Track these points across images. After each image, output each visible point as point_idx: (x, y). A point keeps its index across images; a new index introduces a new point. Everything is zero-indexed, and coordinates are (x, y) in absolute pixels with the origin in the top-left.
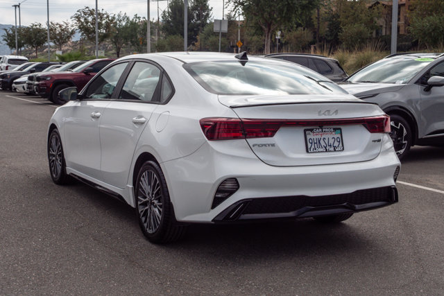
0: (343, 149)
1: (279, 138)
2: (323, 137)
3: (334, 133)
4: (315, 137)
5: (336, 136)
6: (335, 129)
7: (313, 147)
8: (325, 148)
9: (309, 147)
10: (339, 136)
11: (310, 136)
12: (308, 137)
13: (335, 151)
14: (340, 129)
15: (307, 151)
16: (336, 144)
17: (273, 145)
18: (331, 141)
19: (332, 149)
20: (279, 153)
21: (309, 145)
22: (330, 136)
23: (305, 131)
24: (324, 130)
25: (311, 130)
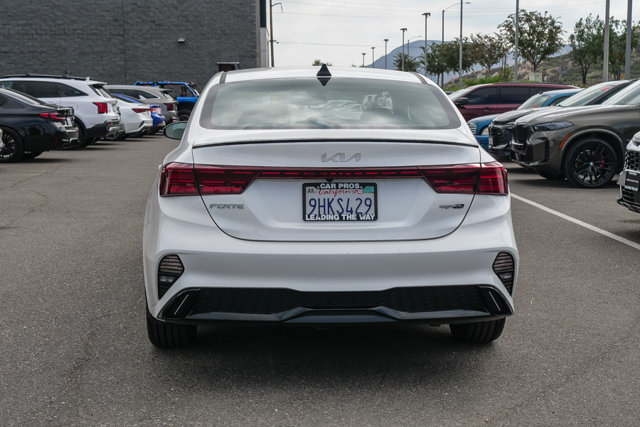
0: (376, 218)
1: (253, 197)
2: (339, 196)
3: (360, 191)
4: (322, 197)
5: (363, 197)
6: (363, 185)
7: (316, 212)
8: (340, 214)
9: (308, 212)
10: (372, 196)
11: (314, 194)
12: (309, 196)
13: (358, 219)
14: (375, 185)
15: (304, 219)
16: (363, 209)
17: (240, 207)
18: (354, 205)
19: (353, 217)
20: (251, 219)
21: (309, 209)
22: (353, 196)
23: (305, 186)
24: (340, 186)
25: (316, 185)
